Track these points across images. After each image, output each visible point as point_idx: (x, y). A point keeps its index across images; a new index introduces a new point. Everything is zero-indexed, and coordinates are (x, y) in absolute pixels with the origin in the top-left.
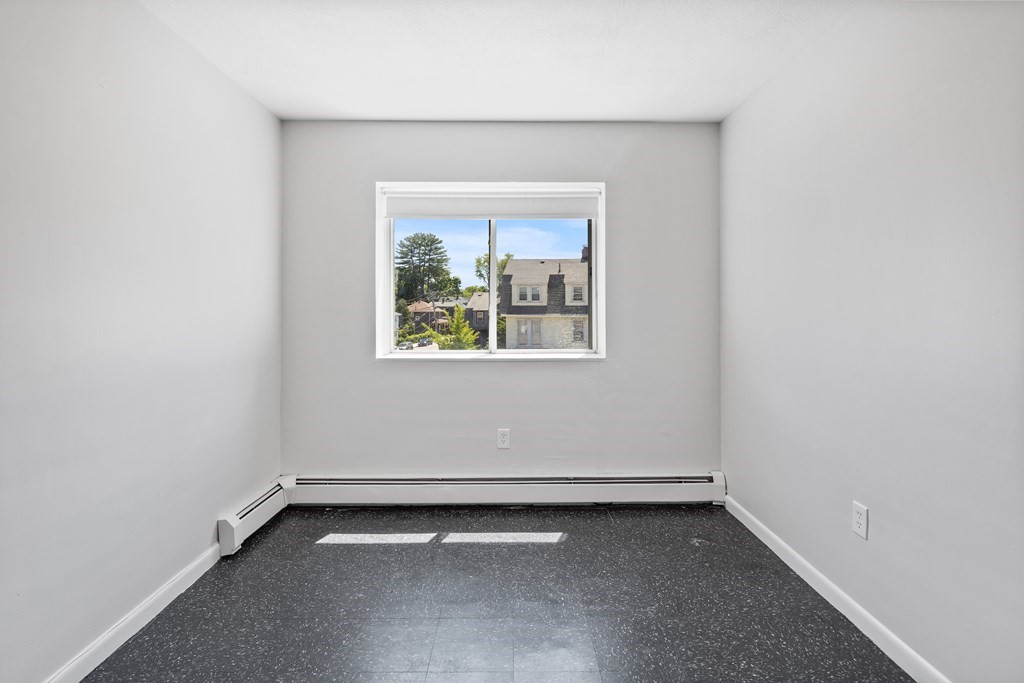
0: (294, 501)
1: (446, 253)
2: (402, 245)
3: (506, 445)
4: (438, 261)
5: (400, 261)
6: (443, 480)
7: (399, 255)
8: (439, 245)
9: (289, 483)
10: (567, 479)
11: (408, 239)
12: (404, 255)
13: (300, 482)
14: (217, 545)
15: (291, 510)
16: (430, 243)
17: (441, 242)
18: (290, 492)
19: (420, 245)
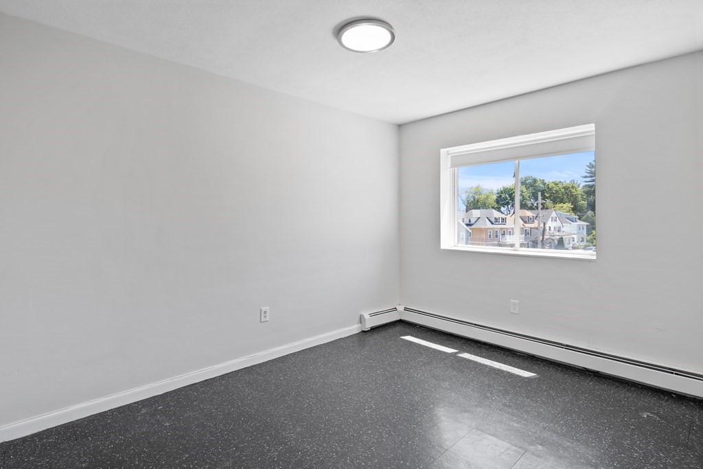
0: (402, 319)
3: (516, 312)
6: (476, 325)
9: (401, 308)
10: (561, 344)
13: (406, 309)
14: (360, 325)
15: (401, 322)
18: (400, 313)
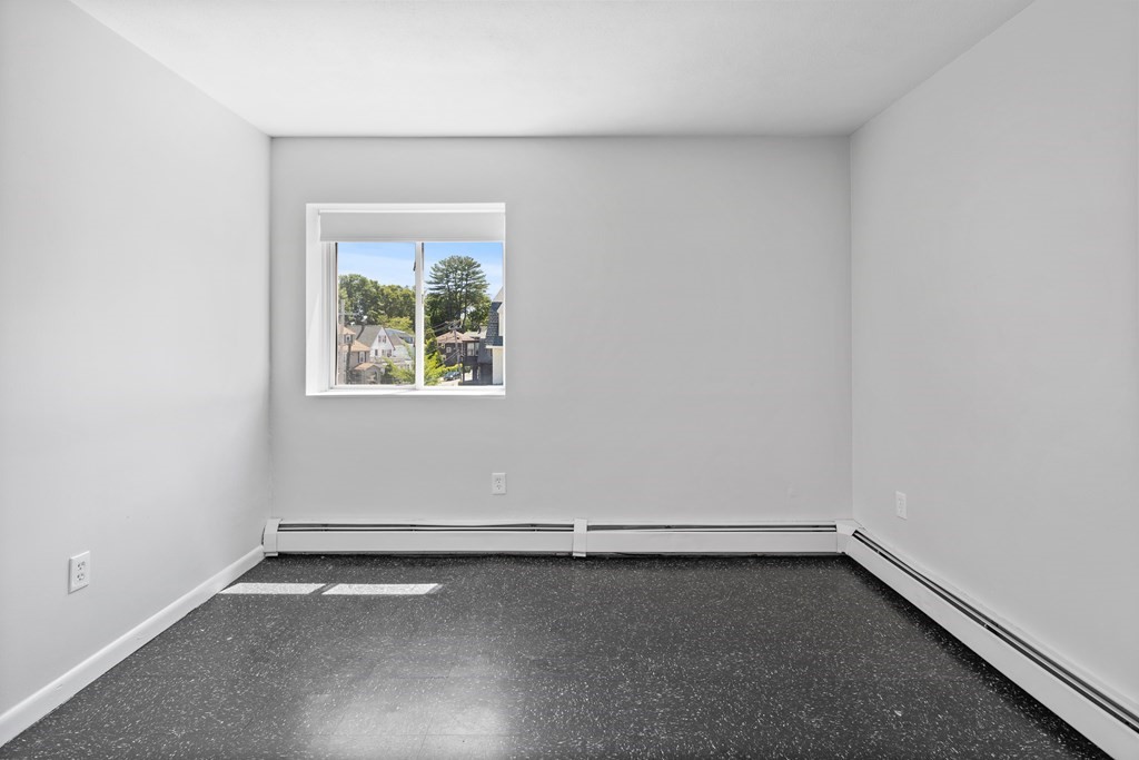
1: (486, 278)
2: (436, 269)
4: (476, 287)
5: (433, 286)
7: (433, 280)
8: (477, 269)
11: (443, 263)
12: (439, 280)
16: (468, 266)
17: (479, 266)
19: (457, 269)
